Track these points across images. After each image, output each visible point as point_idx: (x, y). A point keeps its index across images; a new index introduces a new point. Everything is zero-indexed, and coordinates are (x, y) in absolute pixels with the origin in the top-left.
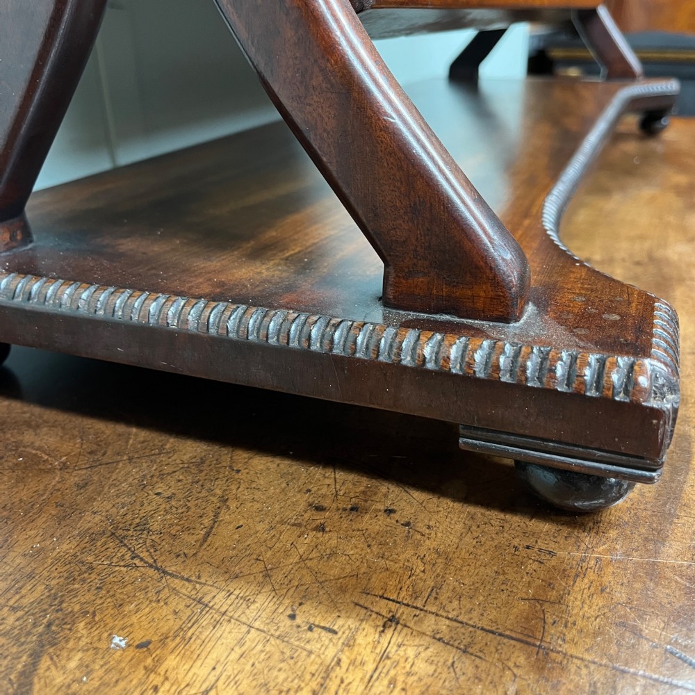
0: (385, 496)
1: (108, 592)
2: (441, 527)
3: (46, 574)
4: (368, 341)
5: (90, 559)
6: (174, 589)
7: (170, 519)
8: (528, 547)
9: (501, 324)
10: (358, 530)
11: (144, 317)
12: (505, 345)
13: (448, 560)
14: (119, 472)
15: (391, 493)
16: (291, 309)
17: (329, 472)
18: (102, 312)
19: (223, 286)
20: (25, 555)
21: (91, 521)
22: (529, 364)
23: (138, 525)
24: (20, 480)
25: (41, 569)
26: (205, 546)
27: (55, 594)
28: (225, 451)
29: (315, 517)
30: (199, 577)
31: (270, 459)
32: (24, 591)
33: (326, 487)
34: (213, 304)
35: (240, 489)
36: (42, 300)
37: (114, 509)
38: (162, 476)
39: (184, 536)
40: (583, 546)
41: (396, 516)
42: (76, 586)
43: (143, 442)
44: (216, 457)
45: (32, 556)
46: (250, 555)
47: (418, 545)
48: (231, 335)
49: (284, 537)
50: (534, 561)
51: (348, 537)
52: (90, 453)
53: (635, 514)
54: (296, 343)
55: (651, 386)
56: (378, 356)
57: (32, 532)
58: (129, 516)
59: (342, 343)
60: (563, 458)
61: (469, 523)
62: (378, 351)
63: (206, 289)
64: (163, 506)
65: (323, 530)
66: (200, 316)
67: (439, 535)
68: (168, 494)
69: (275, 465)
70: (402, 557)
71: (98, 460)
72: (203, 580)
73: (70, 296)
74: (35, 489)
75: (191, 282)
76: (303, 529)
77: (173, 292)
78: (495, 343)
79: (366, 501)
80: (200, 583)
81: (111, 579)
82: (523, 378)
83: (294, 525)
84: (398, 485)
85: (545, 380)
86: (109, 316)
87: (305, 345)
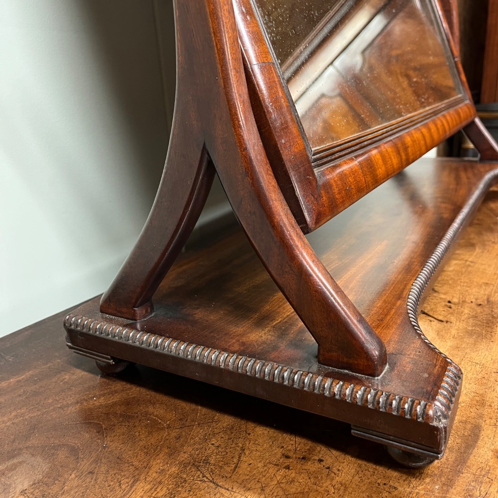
0: (319, 452)
1: (193, 493)
2: (344, 471)
3: (166, 482)
4: (309, 383)
5: (185, 476)
6: (222, 493)
7: (219, 458)
8: (385, 484)
9: (371, 377)
10: (305, 470)
11: (209, 361)
12: (371, 390)
13: (346, 488)
14: (194, 431)
15: (322, 451)
16: (275, 362)
17: (293, 438)
18: (190, 357)
19: (244, 345)
20: (157, 472)
21: (183, 457)
22: (381, 400)
23: (205, 460)
24: (150, 433)
25: (164, 479)
26: (235, 473)
27: (171, 492)
28: (243, 422)
29: (285, 462)
30: (232, 488)
31: (265, 428)
32: (158, 490)
33: (291, 445)
34: (240, 357)
35: (251, 444)
36: (162, 348)
37: (193, 451)
38: (214, 434)
39: (225, 467)
40: (412, 486)
41: (323, 463)
42: (180, 489)
43: (204, 415)
44: (239, 425)
45: (160, 473)
46: (255, 479)
47: (332, 479)
48: (248, 374)
49: (271, 471)
50: (387, 491)
51: (300, 473)
52: (180, 420)
53: (442, 470)
54: (277, 380)
55: (434, 415)
56: (314, 390)
57: (159, 461)
58: (200, 455)
59: (298, 382)
60: (398, 444)
61: (358, 469)
62: (314, 388)
63: (236, 347)
64: (215, 451)
65: (289, 468)
66: (234, 363)
67: (343, 475)
68: (217, 444)
69: (267, 432)
70: (325, 485)
71: (184, 424)
72: (234, 490)
73: (176, 347)
74: (157, 438)
75: (230, 342)
76: (279, 467)
77: (222, 349)
78: (366, 389)
79: (310, 454)
80: (233, 492)
81: (194, 487)
82: (378, 407)
83: (275, 465)
84: (326, 447)
85: (387, 409)
86: (193, 359)
87: (281, 381)
